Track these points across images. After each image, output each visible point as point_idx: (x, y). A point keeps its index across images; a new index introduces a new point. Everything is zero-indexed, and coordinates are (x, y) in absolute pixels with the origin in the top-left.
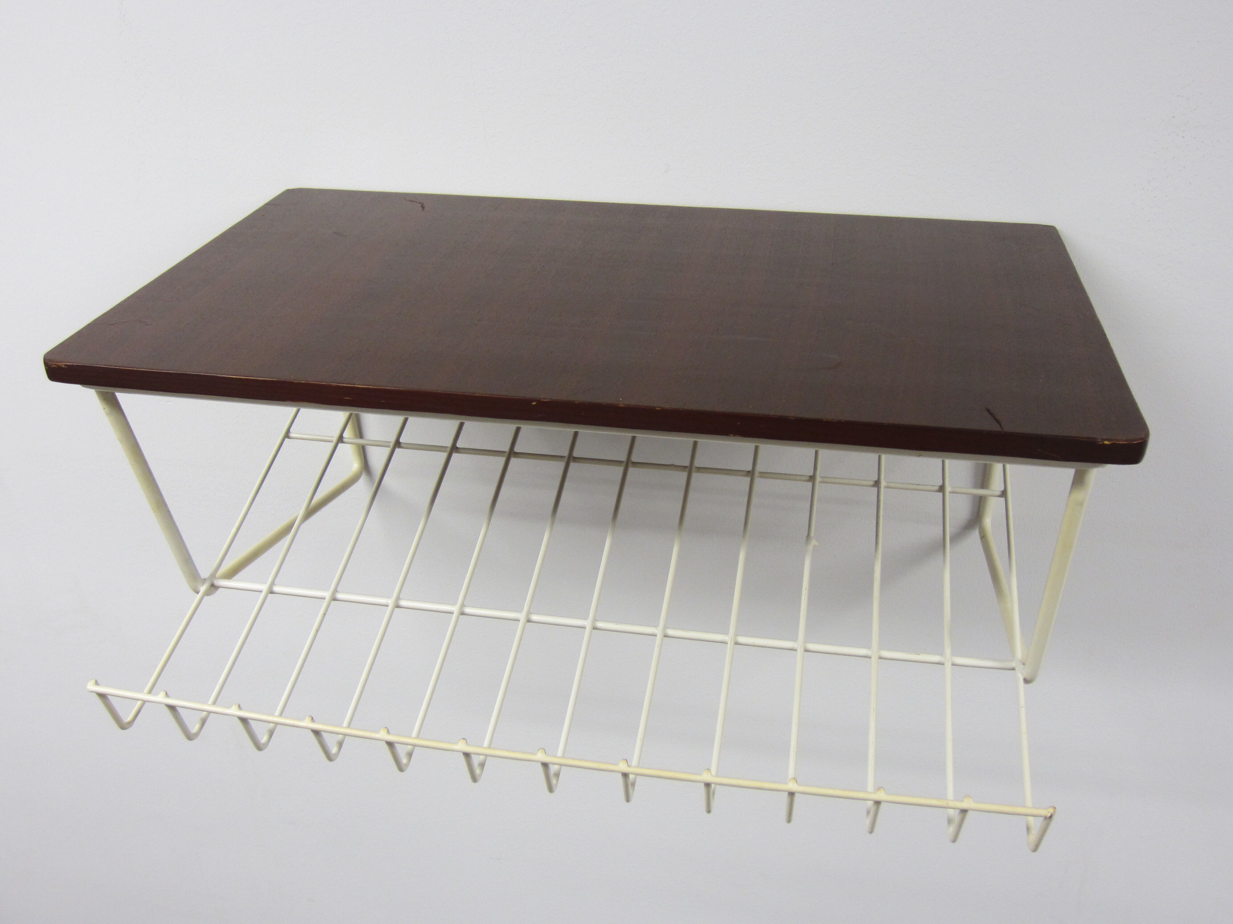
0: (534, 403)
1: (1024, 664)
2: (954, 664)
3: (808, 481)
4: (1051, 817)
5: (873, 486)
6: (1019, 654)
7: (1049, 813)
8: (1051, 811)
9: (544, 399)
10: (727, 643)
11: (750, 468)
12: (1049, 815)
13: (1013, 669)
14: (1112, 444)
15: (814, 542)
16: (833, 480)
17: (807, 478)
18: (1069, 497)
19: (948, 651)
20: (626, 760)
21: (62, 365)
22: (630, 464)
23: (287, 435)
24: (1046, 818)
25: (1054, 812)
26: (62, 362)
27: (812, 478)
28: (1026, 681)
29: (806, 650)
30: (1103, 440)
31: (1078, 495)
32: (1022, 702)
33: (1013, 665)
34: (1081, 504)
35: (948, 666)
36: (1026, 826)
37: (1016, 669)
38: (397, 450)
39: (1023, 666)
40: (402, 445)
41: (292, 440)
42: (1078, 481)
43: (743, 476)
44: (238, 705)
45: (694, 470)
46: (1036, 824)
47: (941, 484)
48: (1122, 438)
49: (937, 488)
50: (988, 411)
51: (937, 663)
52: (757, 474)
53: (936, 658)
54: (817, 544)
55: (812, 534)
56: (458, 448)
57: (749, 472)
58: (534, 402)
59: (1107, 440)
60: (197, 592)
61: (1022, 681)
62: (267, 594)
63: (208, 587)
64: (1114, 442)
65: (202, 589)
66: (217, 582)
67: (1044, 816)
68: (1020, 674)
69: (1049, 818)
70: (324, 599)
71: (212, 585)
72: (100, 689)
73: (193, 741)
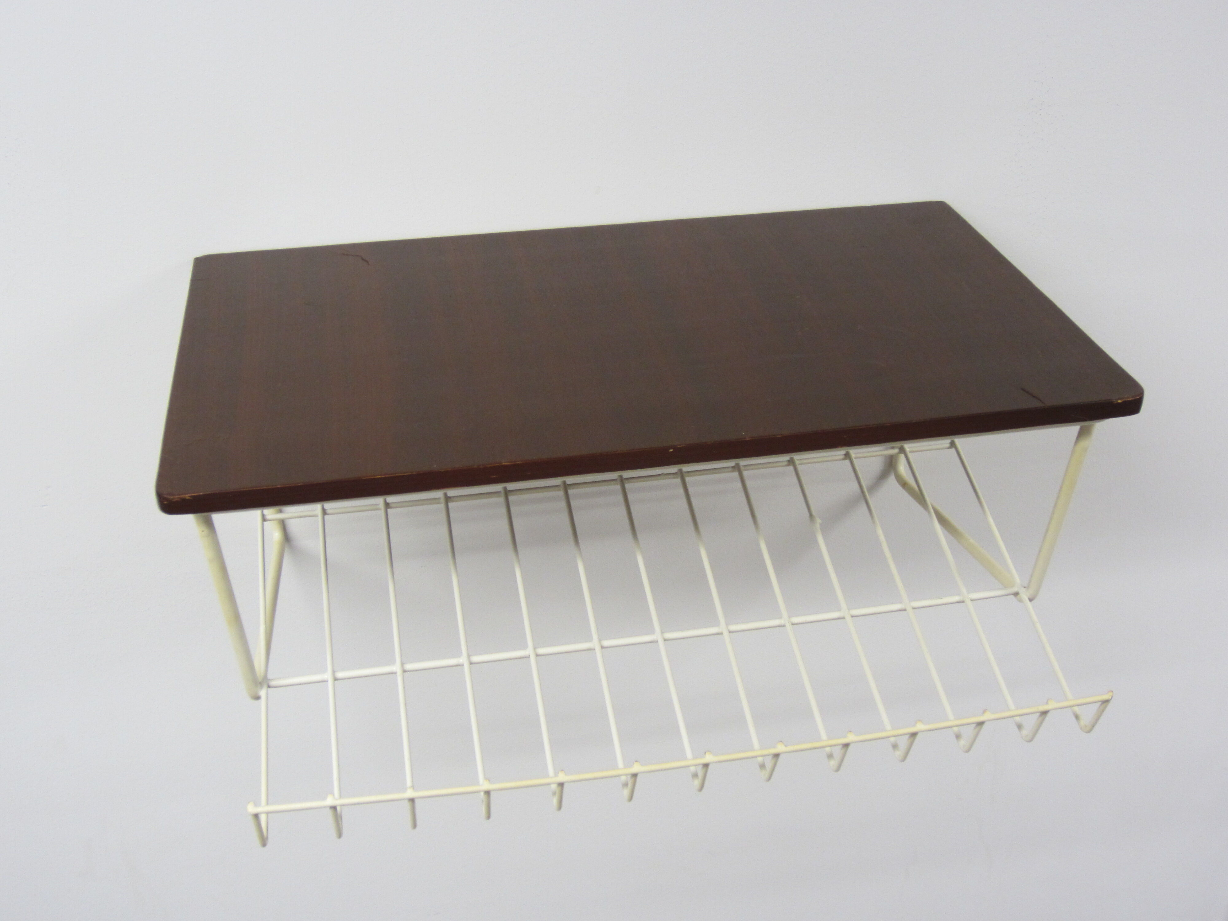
0: (671, 450)
1: (1024, 587)
2: (972, 600)
3: (788, 466)
8: (1111, 694)
9: (678, 446)
12: (1110, 698)
13: (1017, 593)
15: (819, 521)
17: (786, 463)
18: (1076, 445)
19: (964, 590)
22: (625, 481)
23: (264, 519)
24: (1104, 702)
27: (791, 462)
28: (1031, 600)
30: (1117, 400)
31: (1085, 444)
32: (1035, 617)
33: (1015, 590)
34: (1085, 452)
37: (1020, 593)
38: (389, 511)
39: (1024, 589)
40: (391, 505)
41: (269, 522)
42: (1083, 434)
43: (731, 471)
50: (1023, 390)
51: (956, 603)
52: (742, 468)
53: (956, 598)
54: (821, 522)
55: (814, 513)
56: (450, 497)
58: (670, 449)
59: (1119, 399)
60: (258, 698)
61: (1028, 601)
62: (334, 683)
63: (267, 691)
64: (1125, 400)
65: (263, 693)
66: (273, 683)
67: (1099, 702)
68: (1024, 596)
69: (1106, 702)
70: (396, 673)
71: (269, 687)
72: (256, 810)
73: (341, 839)
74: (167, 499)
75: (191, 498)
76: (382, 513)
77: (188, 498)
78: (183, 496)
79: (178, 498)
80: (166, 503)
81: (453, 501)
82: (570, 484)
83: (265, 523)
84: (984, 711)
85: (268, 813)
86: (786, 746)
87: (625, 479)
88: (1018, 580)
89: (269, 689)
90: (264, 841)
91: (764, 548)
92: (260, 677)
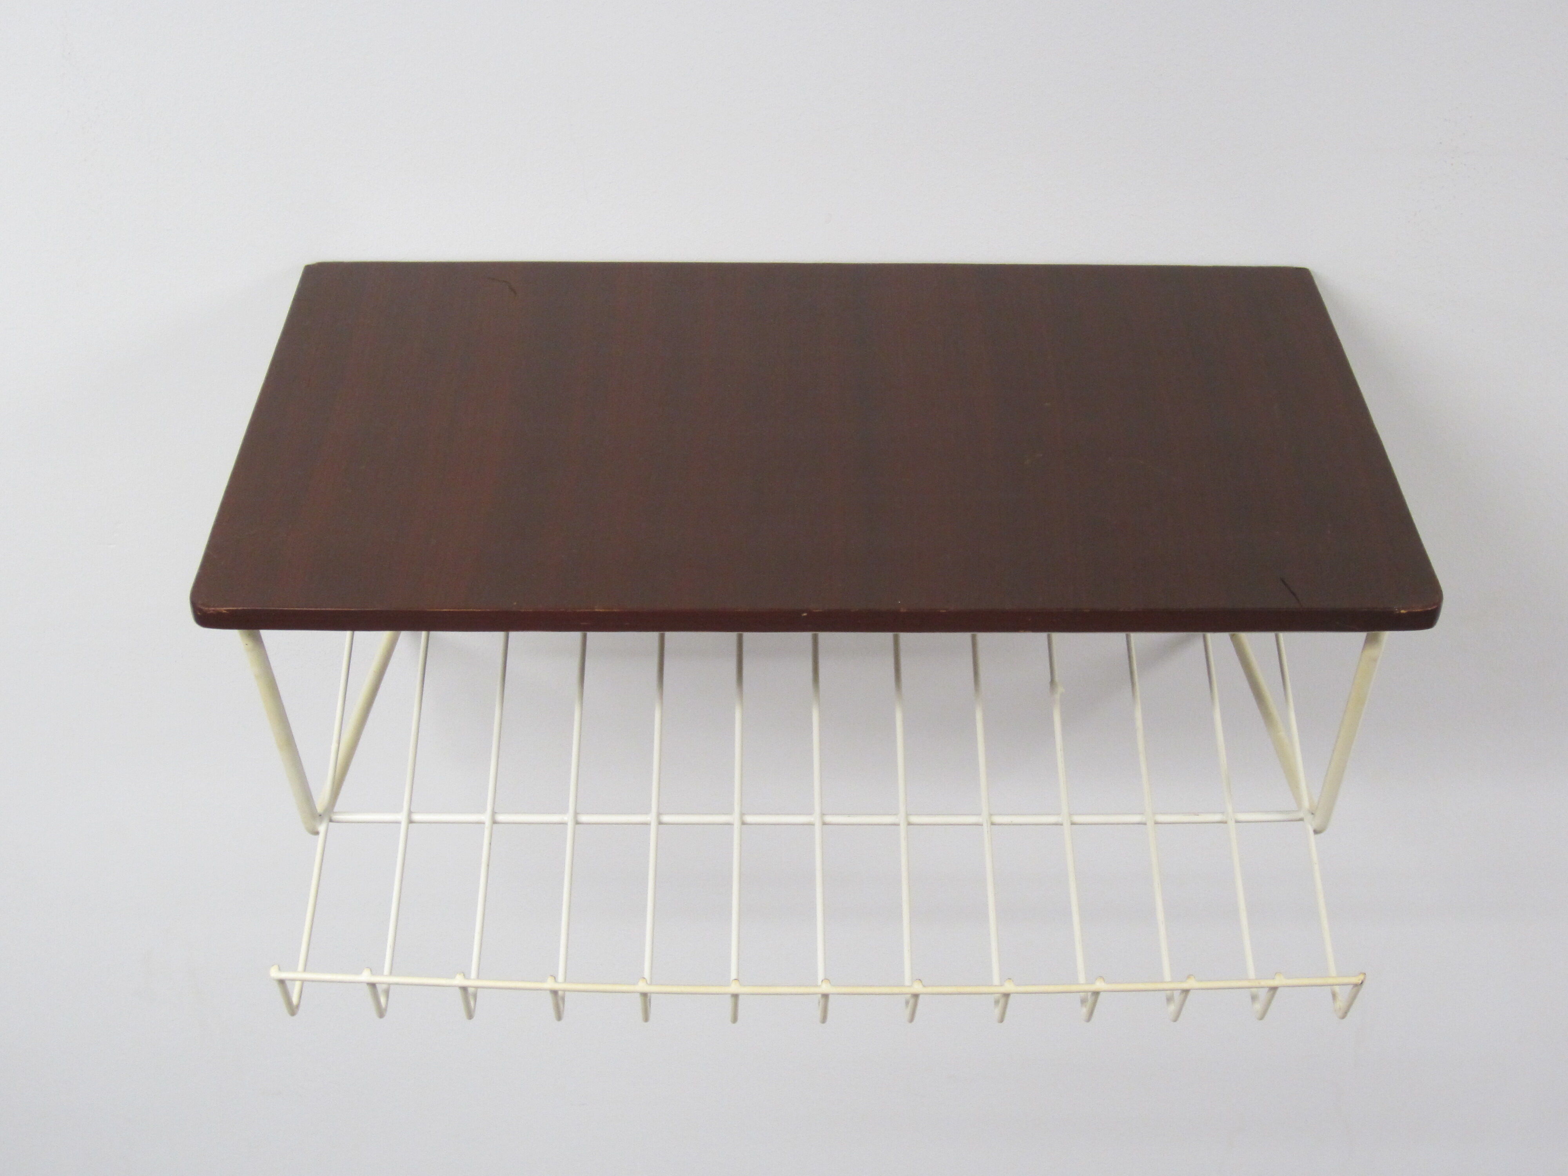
0: (805, 614)
1: (1313, 814)
2: (1237, 822)
4: (1362, 983)
6: (1306, 804)
7: (1359, 980)
8: (1362, 977)
9: (816, 610)
10: (982, 825)
12: (1360, 982)
13: (1301, 820)
14: (1409, 612)
15: (1060, 689)
18: (1361, 654)
19: (1229, 807)
24: (1356, 985)
25: (1364, 979)
26: (222, 607)
28: (1316, 832)
29: (1073, 824)
30: (1399, 609)
31: (1372, 652)
32: (1315, 856)
33: (1301, 815)
35: (1232, 824)
37: (1305, 820)
39: (1312, 816)
42: (1372, 639)
46: (1344, 994)
51: (1218, 823)
53: (1218, 817)
54: (1064, 692)
55: (1057, 680)
58: (804, 612)
59: (1403, 609)
60: (316, 833)
61: (1311, 832)
62: (408, 825)
63: (328, 825)
64: (1410, 610)
65: (322, 828)
66: (336, 817)
67: (1352, 984)
68: (1309, 825)
69: (1358, 986)
70: (483, 823)
71: (331, 821)
72: (283, 975)
73: (384, 1018)
74: (200, 610)
75: (228, 612)
77: (224, 612)
78: (218, 609)
79: (213, 610)
80: (199, 614)
84: (1189, 977)
85: (303, 981)
86: (924, 986)
89: (331, 824)
90: (293, 1010)
91: (979, 716)
92: (320, 808)
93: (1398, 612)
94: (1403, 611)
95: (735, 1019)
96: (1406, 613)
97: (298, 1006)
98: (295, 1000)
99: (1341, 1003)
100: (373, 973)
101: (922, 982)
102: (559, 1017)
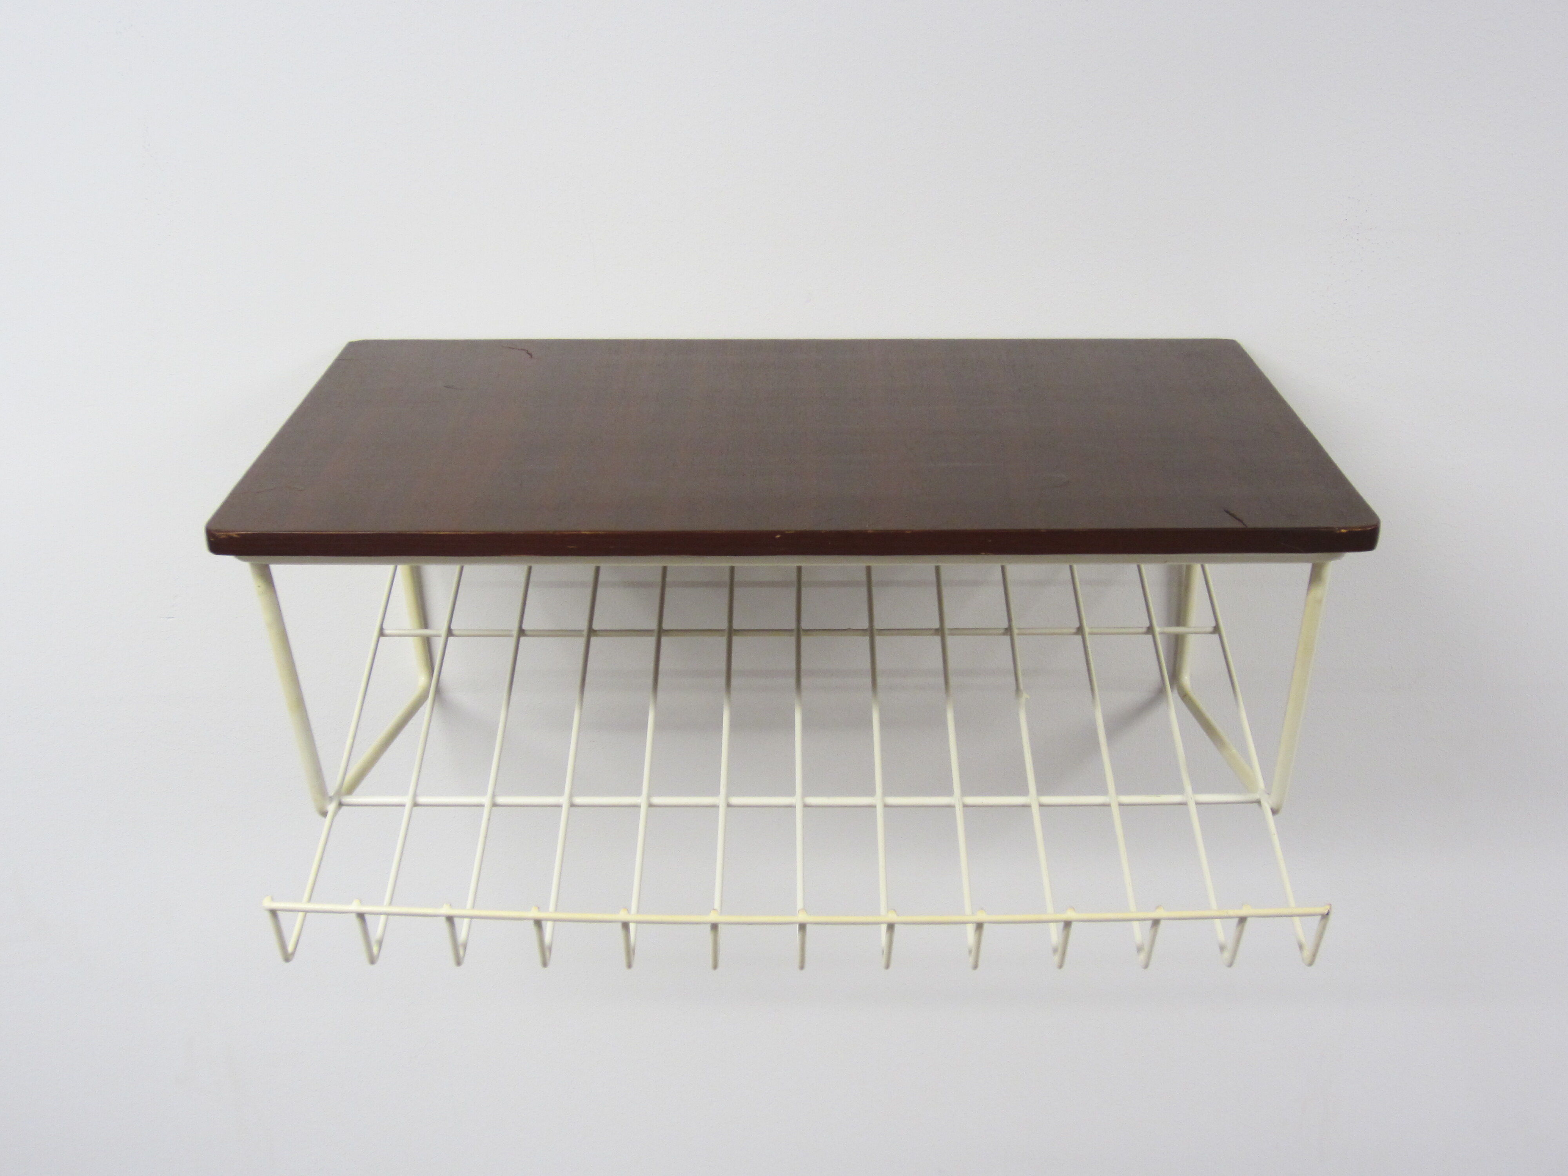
0: (778, 536)
1: (1269, 794)
2: (1197, 803)
3: (1004, 634)
4: (1328, 914)
5: (1077, 633)
6: (1262, 787)
7: (1326, 910)
8: (1328, 907)
9: (789, 530)
10: (955, 806)
11: (937, 625)
12: (1326, 912)
13: (1259, 803)
14: (1349, 531)
15: (1025, 696)
16: (1034, 631)
17: (1002, 631)
18: (1307, 594)
19: (1188, 788)
20: (894, 910)
21: (234, 535)
22: (802, 633)
23: (382, 633)
24: (1322, 916)
25: (1331, 908)
26: (233, 531)
27: (1009, 631)
28: (1274, 812)
29: (1041, 805)
30: (1340, 529)
31: (1318, 592)
32: (1273, 828)
33: (1257, 799)
34: (1320, 602)
35: (1192, 804)
36: (1298, 944)
37: (1262, 803)
38: (522, 639)
39: (1268, 797)
40: (527, 633)
42: (1315, 577)
43: (932, 635)
44: (449, 905)
45: (875, 632)
47: (1148, 625)
48: (1356, 524)
49: (1144, 630)
50: (1227, 512)
51: (1179, 804)
52: (947, 632)
53: (1177, 798)
54: (1029, 697)
55: (1022, 686)
56: (595, 631)
57: (937, 630)
59: (1343, 527)
60: (324, 814)
61: (1270, 813)
62: (412, 808)
63: (337, 808)
65: (331, 809)
66: (345, 800)
67: (1318, 915)
68: (1267, 807)
69: (1325, 916)
70: (483, 805)
71: (340, 803)
72: (275, 905)
73: (375, 965)
74: (214, 536)
75: (238, 536)
76: (513, 641)
78: (230, 533)
79: (224, 535)
80: (213, 540)
81: (597, 636)
82: (736, 630)
83: (382, 638)
84: (1157, 908)
86: (898, 916)
87: (803, 630)
88: (1261, 784)
89: (339, 806)
90: (287, 958)
91: (950, 716)
92: (331, 792)
93: (1338, 532)
94: (1343, 531)
95: (715, 967)
96: (1347, 532)
97: (293, 954)
98: (290, 949)
99: (1307, 953)
100: (362, 902)
101: (896, 912)
102: (545, 964)
